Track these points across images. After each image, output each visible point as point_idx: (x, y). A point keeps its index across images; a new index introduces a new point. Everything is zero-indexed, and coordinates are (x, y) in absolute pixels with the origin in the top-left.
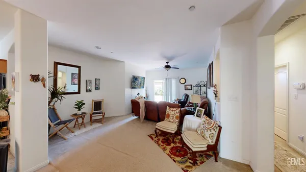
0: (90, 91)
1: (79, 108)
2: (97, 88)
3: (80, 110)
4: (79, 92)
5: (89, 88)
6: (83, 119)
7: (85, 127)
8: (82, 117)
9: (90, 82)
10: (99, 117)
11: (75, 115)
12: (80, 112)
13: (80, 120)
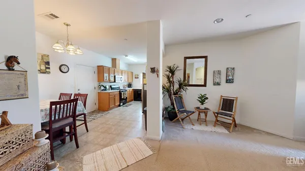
0: (219, 84)
1: (202, 102)
2: (229, 81)
3: (203, 104)
4: (205, 85)
5: (217, 80)
6: (206, 116)
7: (207, 125)
8: (205, 113)
9: (219, 72)
10: (229, 120)
11: (198, 108)
12: (202, 107)
13: (203, 115)
